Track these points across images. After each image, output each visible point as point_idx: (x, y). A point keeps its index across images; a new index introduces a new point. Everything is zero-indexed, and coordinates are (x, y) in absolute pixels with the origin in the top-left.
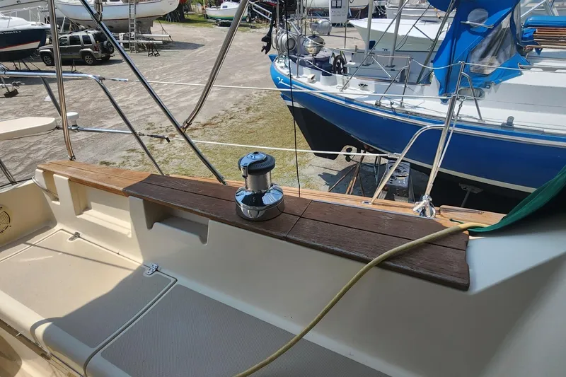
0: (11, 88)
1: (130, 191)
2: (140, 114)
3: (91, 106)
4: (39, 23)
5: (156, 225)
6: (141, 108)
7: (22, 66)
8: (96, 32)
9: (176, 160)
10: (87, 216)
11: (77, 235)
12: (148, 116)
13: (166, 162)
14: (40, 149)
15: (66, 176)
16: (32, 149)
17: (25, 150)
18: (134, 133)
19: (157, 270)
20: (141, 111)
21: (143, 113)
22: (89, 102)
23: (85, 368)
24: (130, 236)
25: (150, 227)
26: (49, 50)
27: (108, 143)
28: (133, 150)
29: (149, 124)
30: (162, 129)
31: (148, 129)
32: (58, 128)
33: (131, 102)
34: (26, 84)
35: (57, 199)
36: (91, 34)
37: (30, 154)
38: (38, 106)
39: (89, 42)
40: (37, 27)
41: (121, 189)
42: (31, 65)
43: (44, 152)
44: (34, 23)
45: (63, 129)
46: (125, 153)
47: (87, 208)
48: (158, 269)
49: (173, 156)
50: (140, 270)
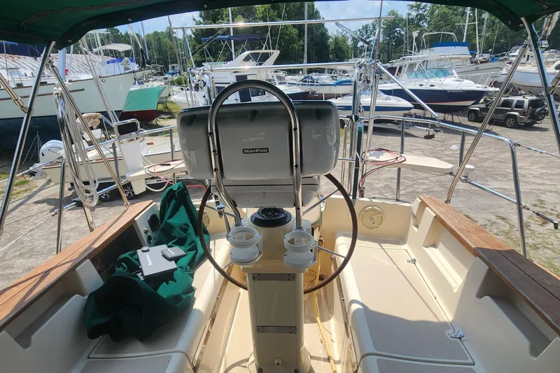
0: (432, 132)
1: (481, 253)
2: (534, 187)
3: (486, 164)
4: (484, 86)
5: (487, 298)
6: (539, 181)
7: (449, 117)
8: (534, 98)
9: (550, 252)
10: (430, 251)
11: (414, 261)
12: (544, 192)
13: (535, 247)
14: (424, 183)
15: (435, 212)
16: (419, 181)
17: (413, 180)
18: (519, 203)
19: (460, 338)
20: (538, 184)
21: (540, 187)
22: (488, 159)
23: (362, 358)
24: (455, 291)
25: (480, 295)
26: (478, 109)
27: (482, 201)
28: (503, 219)
29: (539, 200)
30: (553, 212)
31: (535, 205)
32: (451, 174)
33: (531, 172)
34: (444, 132)
35: (417, 227)
36: (527, 100)
37: (415, 184)
38: (443, 151)
39: (522, 107)
40: (481, 89)
41: (473, 246)
42: (456, 119)
43: (426, 187)
44: (480, 85)
45: (455, 176)
46: (493, 218)
47: (434, 246)
48: (462, 339)
49: (548, 246)
50: (445, 325)
